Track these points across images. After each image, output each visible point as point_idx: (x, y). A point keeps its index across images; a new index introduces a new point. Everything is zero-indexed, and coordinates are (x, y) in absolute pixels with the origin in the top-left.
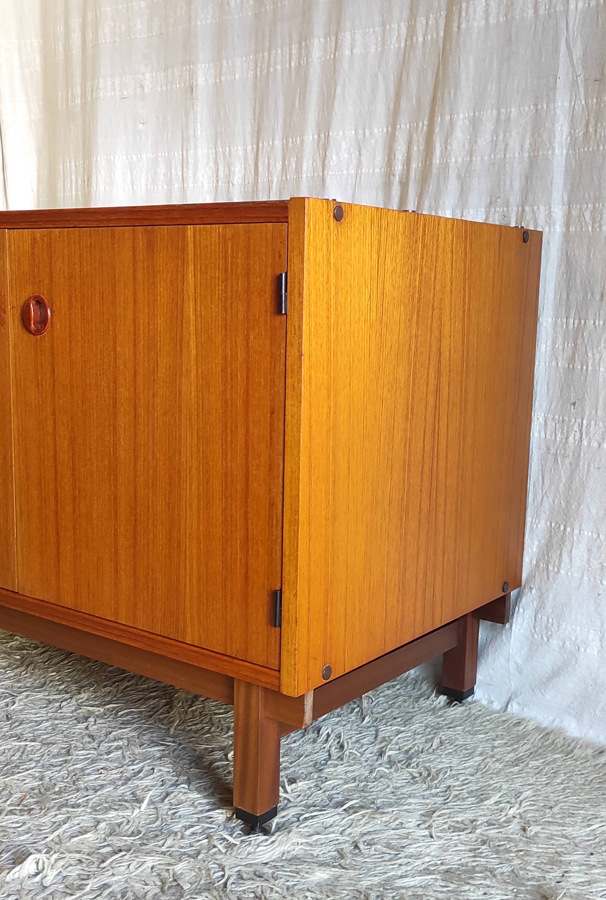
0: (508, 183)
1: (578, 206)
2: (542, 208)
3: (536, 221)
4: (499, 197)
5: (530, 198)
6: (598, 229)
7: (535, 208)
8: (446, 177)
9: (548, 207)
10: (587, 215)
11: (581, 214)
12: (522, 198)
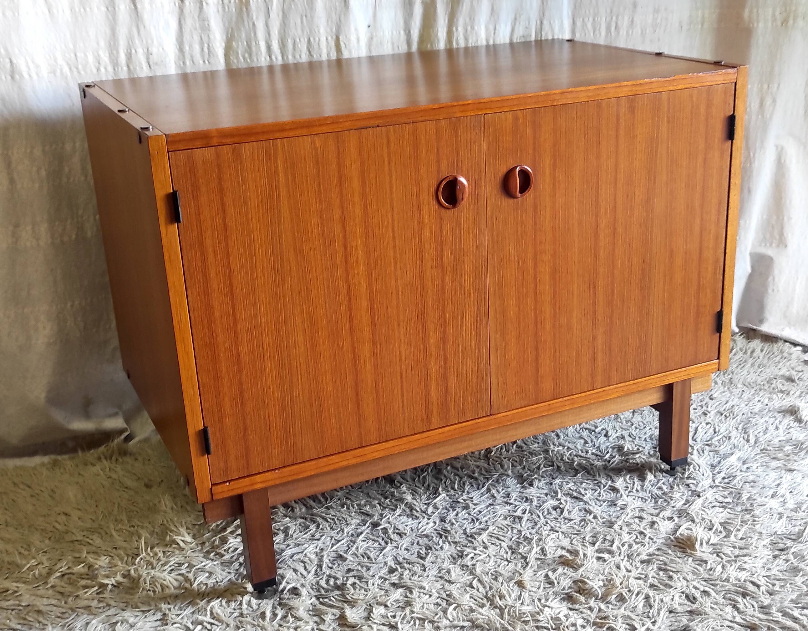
0: (528, 3)
1: (581, 20)
2: (556, 21)
3: (553, 31)
4: (522, 14)
5: (547, 14)
6: (598, 35)
7: (552, 21)
9: (560, 20)
10: (589, 25)
11: (584, 24)
12: (539, 14)
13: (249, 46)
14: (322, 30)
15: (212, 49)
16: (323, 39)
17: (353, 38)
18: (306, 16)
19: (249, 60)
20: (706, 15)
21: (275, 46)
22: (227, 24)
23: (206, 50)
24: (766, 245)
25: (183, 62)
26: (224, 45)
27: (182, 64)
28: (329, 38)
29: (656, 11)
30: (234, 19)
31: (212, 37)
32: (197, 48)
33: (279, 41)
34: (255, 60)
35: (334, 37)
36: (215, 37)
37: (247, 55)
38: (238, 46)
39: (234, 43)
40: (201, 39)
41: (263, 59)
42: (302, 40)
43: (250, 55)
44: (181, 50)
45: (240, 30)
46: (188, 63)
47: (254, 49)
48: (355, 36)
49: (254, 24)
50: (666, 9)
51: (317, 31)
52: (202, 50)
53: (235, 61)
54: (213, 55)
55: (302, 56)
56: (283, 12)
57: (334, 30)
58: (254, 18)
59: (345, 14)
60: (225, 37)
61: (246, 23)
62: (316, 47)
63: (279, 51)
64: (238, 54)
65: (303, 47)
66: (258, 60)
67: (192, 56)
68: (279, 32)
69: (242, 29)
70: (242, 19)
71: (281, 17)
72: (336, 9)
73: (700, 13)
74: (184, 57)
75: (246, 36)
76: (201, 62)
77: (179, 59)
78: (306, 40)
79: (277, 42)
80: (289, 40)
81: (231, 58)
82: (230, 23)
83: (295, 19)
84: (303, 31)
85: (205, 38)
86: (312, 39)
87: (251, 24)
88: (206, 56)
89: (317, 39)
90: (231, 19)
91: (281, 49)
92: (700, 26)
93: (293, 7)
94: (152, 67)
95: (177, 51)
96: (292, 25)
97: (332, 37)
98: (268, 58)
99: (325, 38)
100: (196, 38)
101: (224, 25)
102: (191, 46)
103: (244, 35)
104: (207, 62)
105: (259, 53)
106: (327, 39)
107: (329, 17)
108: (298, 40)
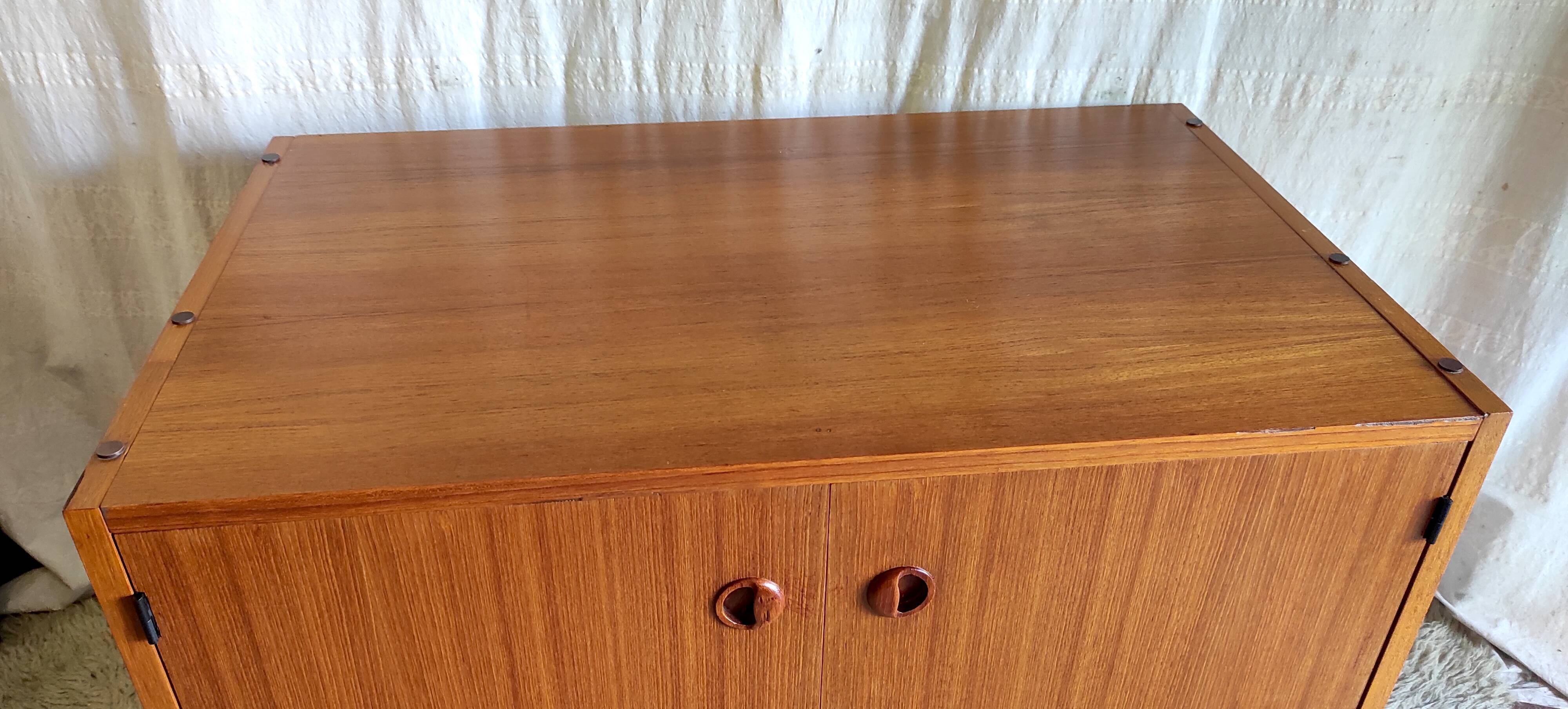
0: (1131, 36)
1: (1235, 72)
2: (1182, 73)
3: (1171, 88)
4: (1115, 55)
5: (1165, 57)
6: (1263, 103)
7: (1173, 72)
8: (1032, 26)
9: (1190, 72)
10: (1248, 84)
11: (1239, 81)
12: (1150, 55)
13: (605, 66)
14: (731, 53)
15: (542, 65)
16: (732, 70)
17: (785, 73)
18: (704, 27)
19: (603, 88)
20: (1507, 81)
21: (649, 70)
22: (569, 26)
23: (532, 64)
24: (1507, 487)
25: (495, 81)
26: (564, 58)
27: (492, 83)
28: (743, 67)
29: (1397, 71)
30: (581, 19)
31: (543, 45)
32: (517, 60)
33: (655, 62)
34: (614, 89)
35: (752, 66)
36: (547, 45)
37: (600, 79)
38: (586, 64)
39: (579, 58)
40: (524, 44)
41: (627, 89)
42: (695, 65)
43: (606, 80)
44: (491, 61)
45: (591, 38)
46: (502, 83)
47: (612, 71)
48: (790, 68)
49: (613, 30)
50: (1418, 70)
51: (721, 54)
52: (527, 63)
53: (581, 86)
54: (545, 74)
55: (693, 92)
56: (666, 16)
57: (752, 55)
58: (615, 20)
59: (773, 30)
60: (565, 46)
61: (601, 28)
62: (718, 79)
63: (655, 78)
64: (585, 75)
65: (696, 76)
66: (617, 89)
67: (509, 73)
68: (657, 48)
69: (594, 37)
70: (595, 20)
71: (660, 22)
72: (758, 18)
73: (1494, 76)
74: (496, 72)
75: (600, 47)
76: (525, 83)
77: (487, 75)
78: (702, 65)
79: (652, 63)
80: (672, 64)
81: (575, 81)
82: (574, 24)
83: (684, 30)
84: (697, 51)
85: (531, 46)
86: (711, 66)
87: (609, 30)
88: (533, 74)
89: (722, 67)
90: (577, 18)
91: (658, 76)
92: (1487, 100)
93: (683, 8)
94: (439, 88)
95: (484, 62)
96: (679, 38)
97: (748, 66)
98: (635, 88)
99: (735, 67)
100: (516, 45)
101: (565, 27)
102: (507, 56)
103: (596, 47)
104: (533, 83)
105: (621, 79)
106: (739, 68)
107: (745, 33)
108: (688, 65)
